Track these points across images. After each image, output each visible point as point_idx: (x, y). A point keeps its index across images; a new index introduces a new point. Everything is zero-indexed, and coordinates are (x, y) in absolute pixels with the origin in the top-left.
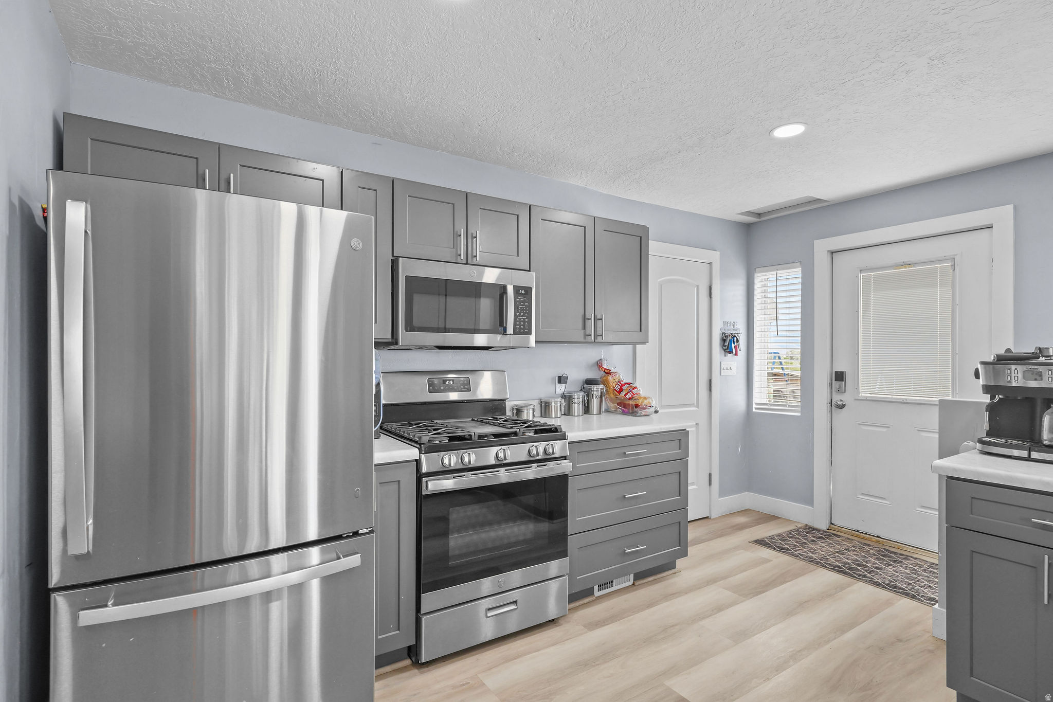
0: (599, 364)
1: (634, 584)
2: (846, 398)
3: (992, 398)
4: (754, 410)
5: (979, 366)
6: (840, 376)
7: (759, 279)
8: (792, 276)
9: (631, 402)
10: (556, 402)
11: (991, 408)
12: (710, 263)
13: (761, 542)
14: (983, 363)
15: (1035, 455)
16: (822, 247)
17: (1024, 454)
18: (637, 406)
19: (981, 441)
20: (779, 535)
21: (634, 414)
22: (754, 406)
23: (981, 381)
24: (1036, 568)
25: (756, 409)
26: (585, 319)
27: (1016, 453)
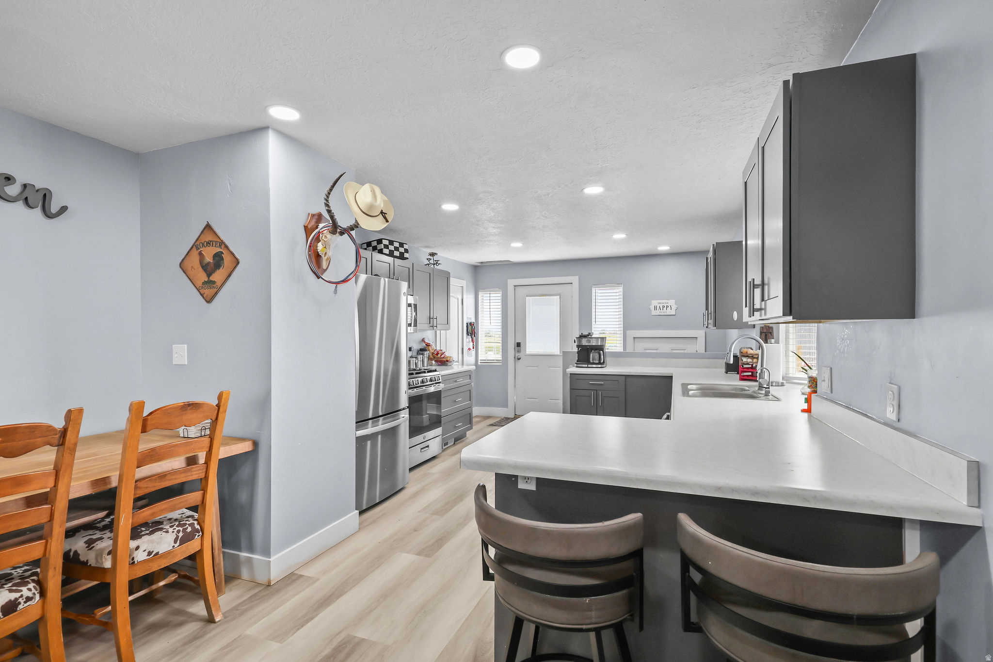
0: (423, 340)
1: (454, 443)
2: (521, 355)
3: (578, 349)
4: (479, 364)
5: (575, 339)
6: (519, 345)
7: (480, 294)
8: (497, 296)
9: (443, 359)
10: (413, 361)
11: (578, 352)
12: (462, 287)
13: (492, 425)
14: (577, 338)
15: (589, 366)
16: (511, 283)
17: (586, 366)
18: (447, 361)
19: (576, 363)
20: (497, 422)
21: (446, 365)
22: (479, 361)
23: (576, 344)
24: (590, 396)
25: (480, 363)
26: (430, 318)
27: (584, 366)
